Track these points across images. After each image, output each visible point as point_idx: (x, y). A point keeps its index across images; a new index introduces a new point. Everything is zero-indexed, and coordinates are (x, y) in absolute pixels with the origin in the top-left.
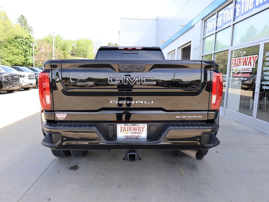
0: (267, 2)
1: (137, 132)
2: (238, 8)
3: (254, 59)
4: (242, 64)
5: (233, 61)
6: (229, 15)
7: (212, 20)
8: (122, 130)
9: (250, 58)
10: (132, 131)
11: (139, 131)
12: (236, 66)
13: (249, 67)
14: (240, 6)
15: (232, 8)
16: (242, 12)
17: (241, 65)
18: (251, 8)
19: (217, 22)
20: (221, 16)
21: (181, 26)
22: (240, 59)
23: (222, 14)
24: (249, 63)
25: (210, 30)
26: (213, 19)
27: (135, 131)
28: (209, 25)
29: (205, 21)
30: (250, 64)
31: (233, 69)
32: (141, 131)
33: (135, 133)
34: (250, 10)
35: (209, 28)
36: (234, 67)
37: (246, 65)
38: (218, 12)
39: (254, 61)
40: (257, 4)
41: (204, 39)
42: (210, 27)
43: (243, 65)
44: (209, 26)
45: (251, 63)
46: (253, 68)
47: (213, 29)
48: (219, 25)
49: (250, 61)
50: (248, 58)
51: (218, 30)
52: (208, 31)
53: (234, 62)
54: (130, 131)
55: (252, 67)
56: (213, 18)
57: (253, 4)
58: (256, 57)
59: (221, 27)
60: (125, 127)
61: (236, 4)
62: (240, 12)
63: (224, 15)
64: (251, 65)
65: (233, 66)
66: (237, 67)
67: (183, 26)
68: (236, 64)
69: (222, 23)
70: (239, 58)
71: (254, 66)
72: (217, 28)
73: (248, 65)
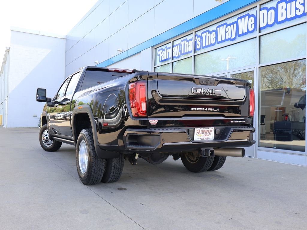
0: (229, 40)
1: (207, 134)
2: (199, 41)
6: (189, 46)
7: (166, 49)
8: (198, 133)
10: (204, 134)
11: (209, 134)
14: (201, 39)
15: (191, 40)
16: (204, 45)
18: (213, 43)
19: (173, 52)
20: (178, 46)
21: (118, 51)
23: (179, 44)
25: (163, 59)
26: (168, 49)
27: (206, 134)
28: (162, 53)
29: (155, 49)
32: (210, 134)
34: (212, 45)
35: (162, 57)
38: (173, 41)
40: (219, 40)
41: (155, 68)
42: (164, 55)
44: (162, 55)
47: (167, 58)
48: (176, 55)
51: (175, 60)
52: (161, 60)
56: (167, 47)
57: (215, 39)
59: (179, 57)
60: (199, 131)
61: (196, 37)
62: (202, 44)
63: (181, 45)
67: (120, 52)
69: (180, 53)
72: (173, 57)
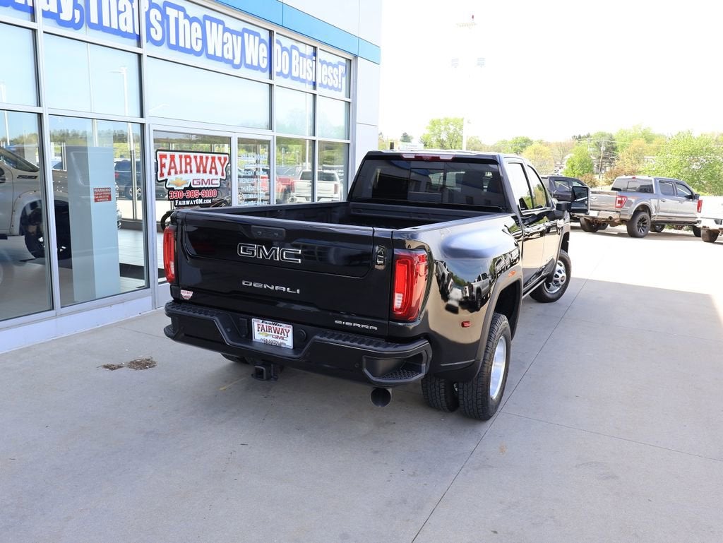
1: (280, 335)
3: (223, 161)
4: (194, 169)
5: (164, 160)
9: (213, 159)
11: (283, 335)
12: (176, 173)
13: (213, 176)
17: (191, 171)
22: (186, 157)
24: (211, 168)
27: (276, 334)
30: (213, 171)
31: (166, 180)
33: (277, 337)
36: (169, 174)
37: (205, 171)
39: (223, 166)
43: (198, 171)
45: (215, 168)
46: (221, 179)
49: (213, 166)
50: (207, 158)
53: (167, 161)
54: (270, 333)
55: (219, 176)
58: (225, 159)
64: (216, 173)
65: (165, 171)
66: (179, 176)
68: (175, 167)
70: (183, 154)
71: (223, 175)
73: (211, 172)
